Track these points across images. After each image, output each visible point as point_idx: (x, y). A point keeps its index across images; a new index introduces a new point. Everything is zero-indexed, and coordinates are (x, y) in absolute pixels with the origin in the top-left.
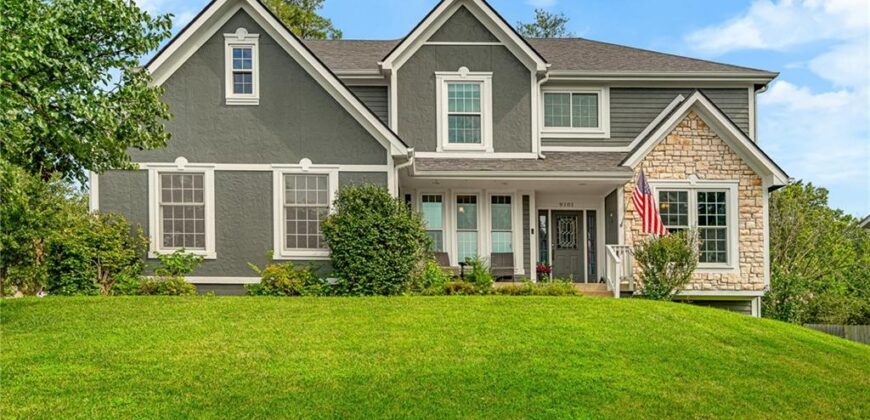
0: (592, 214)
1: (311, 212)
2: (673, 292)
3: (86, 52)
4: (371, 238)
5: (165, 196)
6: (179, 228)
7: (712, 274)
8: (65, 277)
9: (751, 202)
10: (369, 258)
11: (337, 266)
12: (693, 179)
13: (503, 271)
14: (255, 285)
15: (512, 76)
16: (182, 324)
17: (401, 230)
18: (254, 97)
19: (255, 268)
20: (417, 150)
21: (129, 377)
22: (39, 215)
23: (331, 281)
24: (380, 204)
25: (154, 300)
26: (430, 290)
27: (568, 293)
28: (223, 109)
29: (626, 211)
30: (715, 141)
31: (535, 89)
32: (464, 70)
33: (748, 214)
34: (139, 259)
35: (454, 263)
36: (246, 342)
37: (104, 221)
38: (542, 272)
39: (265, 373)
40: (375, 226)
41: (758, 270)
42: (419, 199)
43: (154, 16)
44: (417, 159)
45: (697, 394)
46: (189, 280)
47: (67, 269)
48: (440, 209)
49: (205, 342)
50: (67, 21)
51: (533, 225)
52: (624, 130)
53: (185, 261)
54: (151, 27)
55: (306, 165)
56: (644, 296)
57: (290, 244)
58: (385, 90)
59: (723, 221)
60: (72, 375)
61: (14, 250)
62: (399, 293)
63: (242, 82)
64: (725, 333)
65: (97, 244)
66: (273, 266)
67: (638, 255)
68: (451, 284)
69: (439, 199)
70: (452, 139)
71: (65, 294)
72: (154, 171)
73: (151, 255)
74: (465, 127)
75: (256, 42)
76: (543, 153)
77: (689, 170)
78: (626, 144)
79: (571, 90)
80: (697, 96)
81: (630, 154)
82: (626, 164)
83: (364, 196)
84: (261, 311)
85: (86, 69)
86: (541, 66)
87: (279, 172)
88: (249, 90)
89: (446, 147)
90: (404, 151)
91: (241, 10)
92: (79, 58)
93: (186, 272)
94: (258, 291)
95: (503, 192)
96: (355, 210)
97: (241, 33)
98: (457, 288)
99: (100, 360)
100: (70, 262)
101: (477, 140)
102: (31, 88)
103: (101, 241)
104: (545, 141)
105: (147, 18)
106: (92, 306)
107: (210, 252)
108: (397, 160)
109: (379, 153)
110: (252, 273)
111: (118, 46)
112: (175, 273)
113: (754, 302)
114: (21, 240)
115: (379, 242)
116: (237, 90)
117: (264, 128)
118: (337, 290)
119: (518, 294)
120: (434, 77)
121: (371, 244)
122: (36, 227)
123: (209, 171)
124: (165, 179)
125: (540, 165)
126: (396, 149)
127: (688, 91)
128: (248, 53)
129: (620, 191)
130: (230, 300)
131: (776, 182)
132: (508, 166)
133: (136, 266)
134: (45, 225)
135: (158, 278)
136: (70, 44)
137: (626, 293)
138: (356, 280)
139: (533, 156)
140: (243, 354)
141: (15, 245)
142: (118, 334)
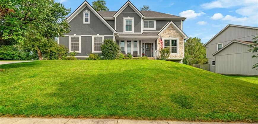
0: (152, 44)
1: (99, 44)
2: (166, 59)
3: (55, 16)
4: (109, 49)
5: (72, 41)
6: (74, 47)
7: (174, 55)
8: (52, 57)
9: (181, 42)
10: (109, 53)
11: (103, 54)
12: (171, 38)
13: (135, 55)
14: (88, 58)
15: (138, 18)
16: (72, 65)
17: (115, 47)
18: (89, 23)
19: (88, 55)
20: (119, 32)
21: (60, 75)
22: (49, 45)
23: (102, 57)
24: (111, 43)
25: (68, 61)
26: (121, 58)
27: (146, 59)
28: (83, 25)
29: (158, 43)
30: (175, 30)
31: (142, 21)
32: (129, 17)
33: (181, 44)
34: (67, 53)
35: (126, 53)
36: (82, 68)
37: (60, 46)
38: (143, 55)
39: (84, 74)
40: (110, 47)
41: (183, 54)
42: (120, 41)
43: (67, 9)
44: (119, 34)
45: (159, 77)
46: (76, 57)
47: (53, 55)
48: (124, 43)
49: (75, 68)
50: (51, 10)
51: (141, 46)
52: (158, 28)
53: (75, 53)
54: (67, 11)
55: (98, 35)
56: (161, 60)
57: (95, 50)
58: (114, 21)
59: (176, 45)
60: (50, 74)
61: (45, 51)
62: (114, 59)
63: (87, 20)
64: (170, 66)
65: (58, 50)
66: (91, 54)
67: (160, 52)
68: (124, 57)
69: (124, 41)
70: (126, 30)
71: (52, 60)
72: (70, 37)
73: (69, 52)
74: (129, 28)
75: (89, 12)
76: (143, 33)
77: (170, 36)
78: (159, 31)
79: (149, 21)
80: (171, 22)
81: (159, 33)
82: (158, 35)
83: (108, 41)
84: (87, 63)
85: (54, 19)
86: (143, 16)
87: (93, 37)
88: (88, 21)
89: (125, 32)
90: (116, 33)
91: (87, 6)
92: (53, 17)
93: (75, 55)
94: (88, 59)
95: (136, 40)
96: (106, 44)
97: (87, 10)
98: (125, 58)
99: (55, 72)
100: (53, 54)
101: (131, 30)
102: (44, 22)
103: (59, 50)
104: (143, 30)
105: (66, 10)
106: (56, 62)
107: (80, 52)
108: (115, 34)
109: (112, 33)
110: (87, 56)
111: (61, 15)
112: (73, 56)
113: (182, 60)
114: (46, 49)
115: (111, 50)
116: (86, 21)
117: (90, 28)
118: (103, 59)
119: (137, 59)
120: (123, 18)
121: (109, 50)
122: (49, 47)
123: (80, 36)
124: (72, 38)
125: (143, 35)
126: (115, 32)
127: (170, 21)
128: (88, 14)
129: (157, 40)
130: (82, 61)
131: (186, 38)
132: (137, 35)
133: (66, 54)
134: (51, 46)
135: (70, 57)
136: (52, 14)
137: (158, 59)
138: (106, 57)
139: (141, 33)
140: (81, 70)
141: (45, 50)
142: (60, 67)
